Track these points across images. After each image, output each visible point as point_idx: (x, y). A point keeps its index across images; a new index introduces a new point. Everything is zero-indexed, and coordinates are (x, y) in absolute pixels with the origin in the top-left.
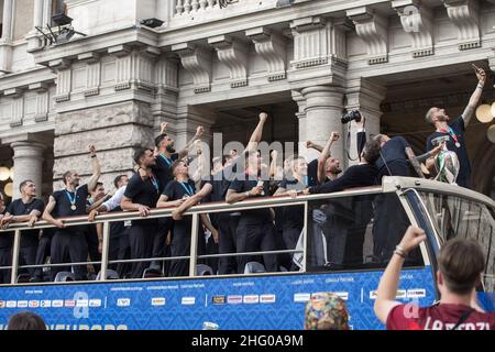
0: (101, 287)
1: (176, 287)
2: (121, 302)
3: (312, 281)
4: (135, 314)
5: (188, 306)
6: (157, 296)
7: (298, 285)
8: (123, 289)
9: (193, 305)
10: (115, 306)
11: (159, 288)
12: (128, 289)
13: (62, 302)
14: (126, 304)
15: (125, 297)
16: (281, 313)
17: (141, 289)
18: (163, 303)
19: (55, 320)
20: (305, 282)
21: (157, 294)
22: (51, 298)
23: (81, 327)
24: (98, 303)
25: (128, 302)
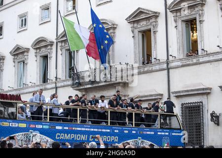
0: (109, 127)
3: (161, 130)
4: (120, 134)
6: (125, 130)
7: (159, 131)
8: (116, 128)
9: (135, 133)
10: (114, 132)
11: (126, 128)
12: (118, 128)
13: (97, 130)
16: (155, 136)
17: (121, 128)
18: (128, 132)
19: (96, 134)
22: (94, 128)
23: (104, 136)
24: (109, 131)
25: (118, 131)
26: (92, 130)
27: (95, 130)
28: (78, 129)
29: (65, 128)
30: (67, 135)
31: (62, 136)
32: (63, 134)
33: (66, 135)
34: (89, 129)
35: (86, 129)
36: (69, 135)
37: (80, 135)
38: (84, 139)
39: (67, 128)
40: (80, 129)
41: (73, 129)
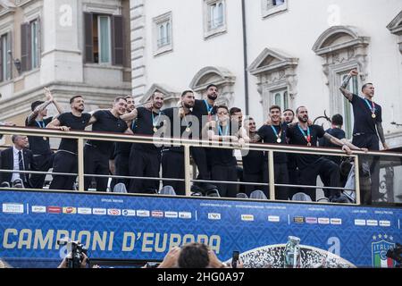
0: (190, 202)
1: (262, 207)
2: (211, 216)
3: (365, 212)
4: (226, 227)
5: (274, 223)
6: (245, 213)
7: (357, 214)
8: (213, 205)
9: (278, 222)
10: (206, 219)
11: (246, 206)
12: (218, 205)
13: (148, 212)
14: (217, 218)
15: (215, 212)
16: (347, 232)
17: (230, 206)
18: (252, 219)
19: (143, 228)
20: (361, 211)
21: (246, 211)
22: (136, 208)
23: (173, 236)
24: (188, 215)
25: (218, 216)
26: (131, 213)
27: (140, 213)
28: (81, 211)
29: (35, 209)
30: (44, 234)
31: (25, 238)
32: (29, 232)
33: (39, 232)
34: (118, 212)
35: (111, 212)
36: (51, 232)
37: (88, 233)
38: (103, 248)
39: (43, 209)
40: (88, 211)
41: (65, 210)
